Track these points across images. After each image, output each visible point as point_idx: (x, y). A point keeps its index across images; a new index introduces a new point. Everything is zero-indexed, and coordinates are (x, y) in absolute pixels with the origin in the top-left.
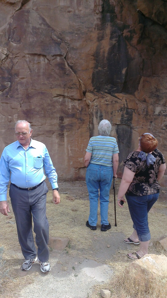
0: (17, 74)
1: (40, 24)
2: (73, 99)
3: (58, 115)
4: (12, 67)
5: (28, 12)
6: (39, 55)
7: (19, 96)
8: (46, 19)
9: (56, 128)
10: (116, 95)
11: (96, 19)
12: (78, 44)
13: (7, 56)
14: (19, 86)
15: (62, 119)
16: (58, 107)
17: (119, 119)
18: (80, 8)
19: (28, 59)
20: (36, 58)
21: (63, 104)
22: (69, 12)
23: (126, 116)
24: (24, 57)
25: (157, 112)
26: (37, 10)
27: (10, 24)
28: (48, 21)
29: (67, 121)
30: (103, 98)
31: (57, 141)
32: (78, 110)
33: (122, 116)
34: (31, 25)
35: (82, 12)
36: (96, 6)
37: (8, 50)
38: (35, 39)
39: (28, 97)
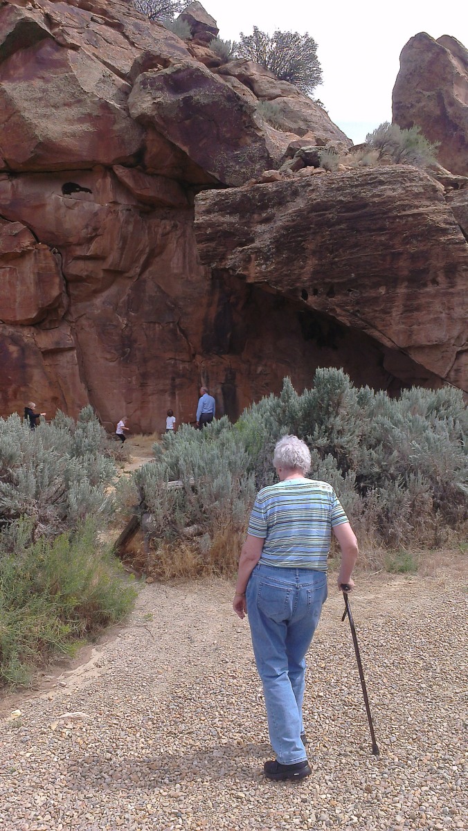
0: (135, 341)
1: (156, 293)
2: (183, 361)
3: (170, 376)
4: (131, 335)
5: (145, 281)
6: (155, 323)
7: (138, 360)
8: (161, 286)
9: (168, 387)
10: (223, 356)
11: (206, 285)
12: (190, 310)
13: (127, 325)
14: (137, 352)
15: (173, 379)
16: (170, 369)
17: (224, 378)
18: (193, 275)
19: (144, 327)
20: (152, 325)
21: (174, 366)
22: (182, 278)
23: (229, 375)
24: (141, 325)
25: (258, 372)
26: (153, 278)
27: (128, 295)
28: (163, 288)
29: (178, 381)
30: (210, 359)
31: (169, 399)
32: (188, 370)
33: (226, 375)
34: (147, 294)
35: (194, 278)
36: (206, 273)
37: (128, 320)
38: (151, 307)
39: (145, 361)
